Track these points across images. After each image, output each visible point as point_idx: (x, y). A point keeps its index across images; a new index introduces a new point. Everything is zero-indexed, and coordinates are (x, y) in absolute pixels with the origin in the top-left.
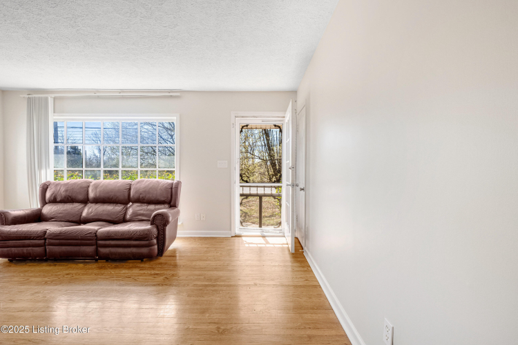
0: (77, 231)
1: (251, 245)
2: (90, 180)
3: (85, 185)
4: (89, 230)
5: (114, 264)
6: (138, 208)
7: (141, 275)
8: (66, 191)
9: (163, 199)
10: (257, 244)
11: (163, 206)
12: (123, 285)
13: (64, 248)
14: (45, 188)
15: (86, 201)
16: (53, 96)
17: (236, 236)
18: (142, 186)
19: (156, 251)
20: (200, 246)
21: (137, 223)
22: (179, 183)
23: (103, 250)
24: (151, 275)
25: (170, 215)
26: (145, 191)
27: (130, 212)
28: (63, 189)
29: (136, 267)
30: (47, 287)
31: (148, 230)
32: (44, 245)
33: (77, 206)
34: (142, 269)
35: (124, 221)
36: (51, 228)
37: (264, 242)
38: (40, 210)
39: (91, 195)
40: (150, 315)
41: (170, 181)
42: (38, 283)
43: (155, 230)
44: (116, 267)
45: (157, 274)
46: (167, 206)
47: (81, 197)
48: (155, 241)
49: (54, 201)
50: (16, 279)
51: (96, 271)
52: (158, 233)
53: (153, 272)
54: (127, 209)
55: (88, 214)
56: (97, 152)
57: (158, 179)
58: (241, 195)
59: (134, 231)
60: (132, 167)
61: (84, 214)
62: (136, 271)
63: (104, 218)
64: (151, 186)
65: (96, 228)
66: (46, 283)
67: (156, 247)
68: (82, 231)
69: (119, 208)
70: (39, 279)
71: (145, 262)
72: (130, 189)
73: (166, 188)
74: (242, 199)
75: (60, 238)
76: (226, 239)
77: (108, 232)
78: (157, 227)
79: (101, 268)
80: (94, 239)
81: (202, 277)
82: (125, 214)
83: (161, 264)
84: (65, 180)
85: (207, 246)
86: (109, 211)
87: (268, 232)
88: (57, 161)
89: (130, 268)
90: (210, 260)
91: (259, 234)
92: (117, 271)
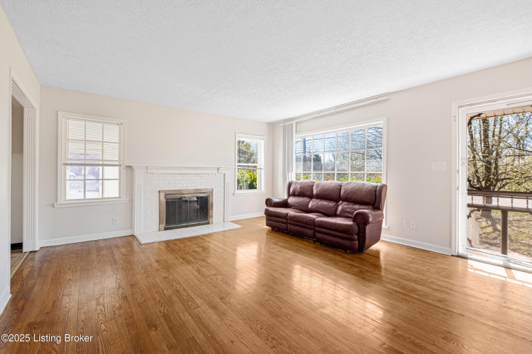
0: (303, 217)
1: (477, 272)
2: (314, 181)
3: (311, 184)
4: (310, 217)
5: (325, 248)
6: (346, 206)
7: (342, 262)
8: (300, 188)
9: (367, 200)
10: (490, 273)
11: (367, 207)
12: (327, 264)
13: (296, 228)
14: (290, 185)
15: (311, 197)
16: (296, 121)
17: (458, 256)
18: (350, 187)
19: (357, 246)
20: (405, 254)
21: (343, 219)
22: (384, 187)
23: (318, 235)
24: (349, 264)
25: (370, 215)
26: (351, 192)
27: (340, 208)
28: (299, 187)
29: (340, 255)
30: (285, 250)
31: (350, 225)
32: (286, 223)
33: (306, 199)
34: (343, 257)
35: (335, 215)
36: (291, 212)
37: (506, 275)
38: (287, 200)
39: (315, 192)
40: (339, 292)
41: (375, 184)
42: (281, 246)
43: (356, 227)
44: (325, 250)
45: (354, 266)
46: (371, 207)
47: (308, 193)
48: (356, 237)
49: (294, 195)
50: (273, 240)
51: (312, 249)
52: (359, 230)
53: (351, 263)
54: (338, 206)
55: (312, 206)
56: (332, 158)
57: (365, 182)
58: (469, 206)
59: (339, 224)
60: (345, 170)
61: (310, 206)
62: (338, 258)
63: (322, 211)
64: (357, 187)
65: (315, 217)
66: (285, 247)
67: (357, 242)
68: (306, 217)
69: (332, 204)
70: (283, 244)
71: (348, 254)
72: (340, 189)
73: (370, 191)
74: (472, 212)
75: (295, 220)
76: (443, 256)
77: (322, 222)
78: (358, 225)
79: (316, 248)
80: (312, 224)
81: (396, 283)
82: (336, 209)
83: (360, 258)
84: (302, 180)
85: (413, 257)
86: (325, 206)
87: (520, 263)
88: (297, 167)
89: (335, 254)
90: (411, 271)
91: (501, 263)
92: (326, 253)
